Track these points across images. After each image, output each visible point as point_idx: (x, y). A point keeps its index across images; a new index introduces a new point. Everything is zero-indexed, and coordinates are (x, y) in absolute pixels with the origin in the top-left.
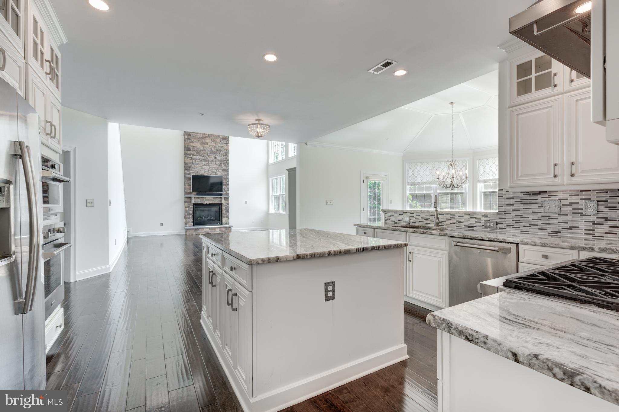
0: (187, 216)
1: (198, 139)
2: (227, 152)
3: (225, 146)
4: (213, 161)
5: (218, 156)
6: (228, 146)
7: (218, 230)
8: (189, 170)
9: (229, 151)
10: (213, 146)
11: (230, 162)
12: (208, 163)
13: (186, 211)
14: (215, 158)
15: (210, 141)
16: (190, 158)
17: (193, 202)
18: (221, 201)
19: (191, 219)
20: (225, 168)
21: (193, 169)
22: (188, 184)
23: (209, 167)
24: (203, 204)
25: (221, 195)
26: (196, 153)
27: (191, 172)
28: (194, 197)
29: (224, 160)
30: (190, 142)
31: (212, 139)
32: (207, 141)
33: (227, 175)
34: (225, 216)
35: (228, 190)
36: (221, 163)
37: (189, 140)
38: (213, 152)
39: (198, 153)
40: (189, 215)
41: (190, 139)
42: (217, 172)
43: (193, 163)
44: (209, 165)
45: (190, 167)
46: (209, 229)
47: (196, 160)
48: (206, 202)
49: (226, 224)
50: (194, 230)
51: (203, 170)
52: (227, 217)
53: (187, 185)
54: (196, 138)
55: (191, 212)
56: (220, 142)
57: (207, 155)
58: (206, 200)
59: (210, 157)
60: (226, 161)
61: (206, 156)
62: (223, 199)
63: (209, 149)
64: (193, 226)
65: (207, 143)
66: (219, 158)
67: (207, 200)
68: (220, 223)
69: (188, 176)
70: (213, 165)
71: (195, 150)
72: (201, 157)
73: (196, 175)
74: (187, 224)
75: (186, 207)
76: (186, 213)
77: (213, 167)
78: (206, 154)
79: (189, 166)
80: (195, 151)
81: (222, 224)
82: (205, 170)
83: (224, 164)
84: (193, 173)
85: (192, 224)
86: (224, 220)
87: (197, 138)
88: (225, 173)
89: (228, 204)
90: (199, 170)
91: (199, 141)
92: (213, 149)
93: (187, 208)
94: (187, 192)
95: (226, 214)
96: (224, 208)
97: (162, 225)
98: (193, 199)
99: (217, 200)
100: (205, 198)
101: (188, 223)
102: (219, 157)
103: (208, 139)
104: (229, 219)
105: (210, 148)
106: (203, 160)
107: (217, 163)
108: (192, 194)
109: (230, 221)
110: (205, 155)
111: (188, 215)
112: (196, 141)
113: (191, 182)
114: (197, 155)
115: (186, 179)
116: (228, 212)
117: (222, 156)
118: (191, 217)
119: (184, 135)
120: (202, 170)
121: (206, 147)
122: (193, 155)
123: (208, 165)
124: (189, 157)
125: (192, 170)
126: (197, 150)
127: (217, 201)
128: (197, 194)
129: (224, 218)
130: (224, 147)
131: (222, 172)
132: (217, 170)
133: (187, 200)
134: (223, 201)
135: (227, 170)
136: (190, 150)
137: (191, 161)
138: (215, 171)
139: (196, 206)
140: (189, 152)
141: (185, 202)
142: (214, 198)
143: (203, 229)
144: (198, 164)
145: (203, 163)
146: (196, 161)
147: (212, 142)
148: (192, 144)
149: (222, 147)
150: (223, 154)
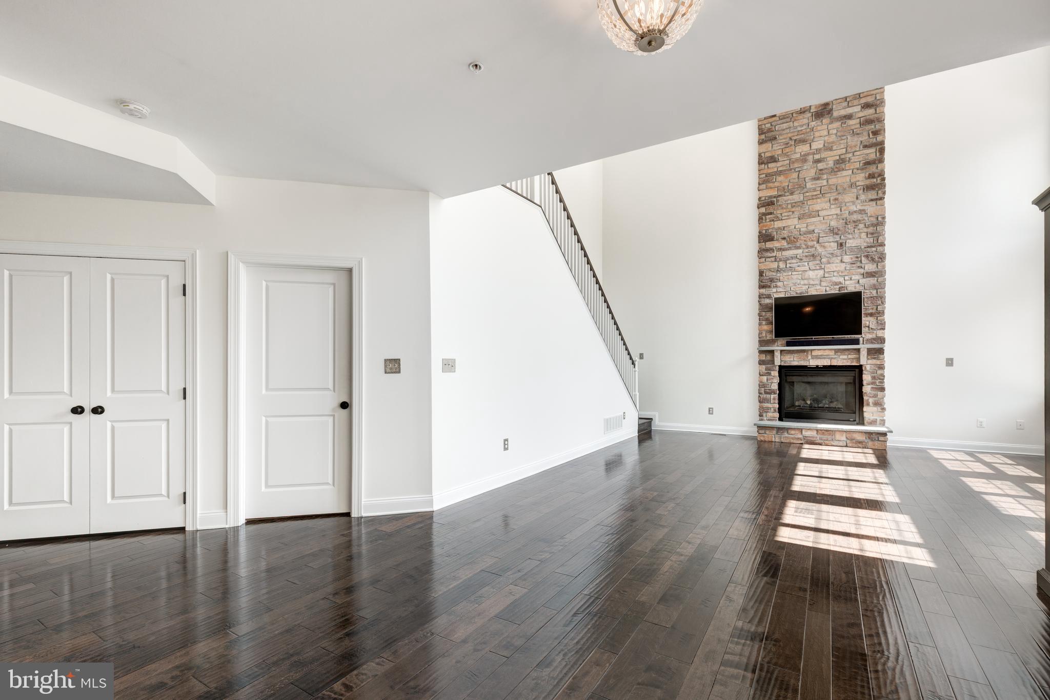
0: (765, 395)
1: (792, 207)
2: (879, 222)
3: (871, 209)
4: (832, 254)
5: (850, 239)
6: (883, 205)
7: (844, 438)
8: (770, 287)
9: (884, 218)
10: (835, 216)
11: (888, 250)
12: (818, 262)
13: (762, 385)
14: (841, 245)
15: (827, 205)
16: (773, 259)
17: (778, 362)
18: (858, 359)
19: (774, 403)
20: (870, 267)
21: (779, 284)
22: (767, 319)
23: (821, 273)
24: (806, 367)
25: (856, 342)
26: (788, 243)
27: (774, 290)
28: (781, 351)
29: (868, 247)
30: (773, 220)
31: (832, 198)
32: (817, 207)
33: (879, 287)
34: (871, 400)
35: (884, 329)
36: (857, 257)
37: (770, 216)
38: (833, 231)
39: (792, 241)
40: (770, 393)
41: (771, 214)
42: (847, 283)
43: (778, 270)
44: (821, 269)
45: (772, 280)
46: (815, 432)
47: (786, 261)
48: (813, 363)
49: (873, 423)
50: (775, 432)
51: (806, 282)
52: (879, 404)
53: (764, 323)
54: (787, 208)
55: (775, 387)
56: (855, 199)
57: (818, 242)
58: (812, 358)
59: (824, 247)
60: (874, 249)
61: (812, 247)
62: (864, 353)
63: (824, 227)
64: (781, 419)
65: (818, 211)
66: (851, 243)
67: (817, 357)
68: (857, 419)
69: (767, 301)
70: (836, 266)
71: (785, 236)
72: (800, 251)
73: (787, 296)
74: (764, 414)
75: (762, 375)
76: (763, 389)
77: (835, 269)
78: (812, 241)
79: (770, 278)
80: (784, 239)
81: (862, 422)
82: (812, 282)
83: (867, 257)
84: (780, 291)
85: (777, 415)
86: (869, 412)
87: (789, 206)
88: (872, 281)
89: (881, 367)
90: (795, 284)
91: (796, 213)
92: (834, 223)
93: (765, 378)
94: (765, 338)
95: (876, 396)
96: (866, 378)
97: (711, 411)
98: (777, 354)
99: (845, 357)
100: (810, 352)
101: (767, 412)
102: (851, 241)
103: (819, 200)
104: (884, 409)
105: (826, 223)
106: (806, 256)
107: (847, 258)
108: (776, 344)
109: (888, 415)
110: (810, 244)
111: (766, 393)
112: (786, 214)
113: (771, 315)
114: (790, 249)
115: (763, 308)
116: (882, 389)
117: (864, 235)
118: (774, 399)
119: (758, 208)
120: (802, 282)
121: (813, 223)
122: (781, 249)
123: (818, 268)
124: (770, 255)
125: (776, 287)
126: (790, 235)
127: (844, 359)
128: (789, 344)
129: (868, 405)
130: (868, 211)
131: (862, 281)
132: (847, 278)
133: (763, 357)
134: (864, 360)
135: (878, 274)
136: (771, 239)
137: (775, 265)
138: (841, 280)
139: (786, 372)
140: (769, 245)
141: (761, 363)
142: (836, 351)
143: (801, 430)
144: (792, 269)
145: (806, 264)
146: (788, 262)
147: (833, 206)
148: (778, 224)
149: (862, 212)
150: (865, 230)
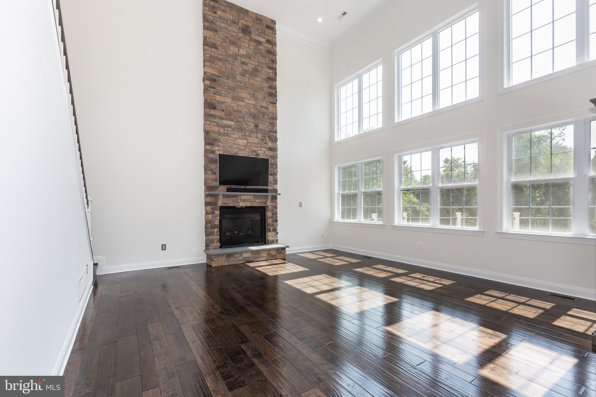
0: (211, 229)
1: (229, 89)
2: (274, 118)
3: (271, 108)
4: (252, 130)
5: (261, 123)
6: (276, 107)
7: (266, 255)
8: (213, 145)
9: (277, 116)
10: (253, 106)
11: (279, 135)
12: (244, 134)
13: (207, 222)
14: (256, 126)
15: (249, 96)
16: (216, 124)
17: (220, 204)
18: (266, 203)
19: (217, 235)
20: (270, 144)
21: (220, 144)
22: (212, 170)
23: (245, 141)
24: (234, 207)
25: (266, 191)
26: (226, 115)
27: (217, 148)
28: (223, 195)
29: (270, 131)
30: (215, 94)
31: (251, 93)
32: (244, 95)
33: (275, 157)
34: (271, 228)
35: (277, 184)
36: (264, 137)
37: (213, 90)
38: (254, 116)
39: (229, 115)
40: (214, 228)
41: (214, 88)
42: (259, 152)
43: (220, 134)
44: (245, 139)
45: (215, 140)
46: (250, 253)
47: (224, 127)
48: (242, 204)
49: (272, 242)
50: (224, 258)
51: (236, 146)
52: (275, 230)
53: (210, 172)
54: (224, 88)
55: (217, 222)
56: (263, 99)
57: (244, 120)
58: (241, 201)
59: (247, 125)
60: (272, 134)
61: (240, 122)
62: (270, 198)
63: (247, 110)
64: (221, 247)
65: (244, 98)
66: (261, 126)
67: (244, 201)
68: (264, 241)
69: (211, 156)
70: (253, 140)
71: (224, 109)
72: (233, 123)
73: (225, 154)
74: (210, 245)
75: (209, 214)
76: (208, 225)
77: (253, 141)
78: (240, 118)
79: (213, 138)
80: (223, 110)
82: (240, 148)
83: (269, 137)
84: (219, 150)
85: (219, 244)
86: (270, 236)
87: (226, 87)
88: (272, 153)
89: (276, 208)
90: (230, 146)
91: (230, 94)
92: (252, 110)
93: (210, 216)
94: (210, 185)
95: (273, 225)
96: (269, 214)
97: (164, 247)
98: (221, 197)
99: (258, 201)
100: (239, 197)
101: (213, 243)
102: (261, 125)
103: (244, 91)
104: (277, 233)
105: (248, 108)
106: (237, 128)
107: (259, 135)
108: (218, 190)
109: (280, 237)
110: (240, 120)
111: (212, 228)
112: (224, 92)
113: (216, 167)
114: (226, 119)
115: (208, 161)
116: (276, 221)
117: (267, 123)
118: (217, 232)
119: (203, 81)
120: (235, 146)
121: (241, 106)
122: (221, 118)
123: (244, 138)
124: (214, 120)
125: (218, 146)
126: (227, 109)
127: (258, 202)
128: (228, 190)
129: (270, 231)
130: (270, 109)
131: (267, 152)
132: (259, 149)
133: (209, 199)
134: (269, 204)
135: (274, 149)
136: (214, 108)
137: (216, 129)
138: (256, 149)
139: (224, 210)
140: (213, 112)
141: (207, 204)
142: (254, 196)
143: (241, 253)
144: (228, 135)
145: (237, 133)
146: (226, 129)
147: (252, 98)
148: (218, 98)
149: (267, 108)
150: (268, 120)
